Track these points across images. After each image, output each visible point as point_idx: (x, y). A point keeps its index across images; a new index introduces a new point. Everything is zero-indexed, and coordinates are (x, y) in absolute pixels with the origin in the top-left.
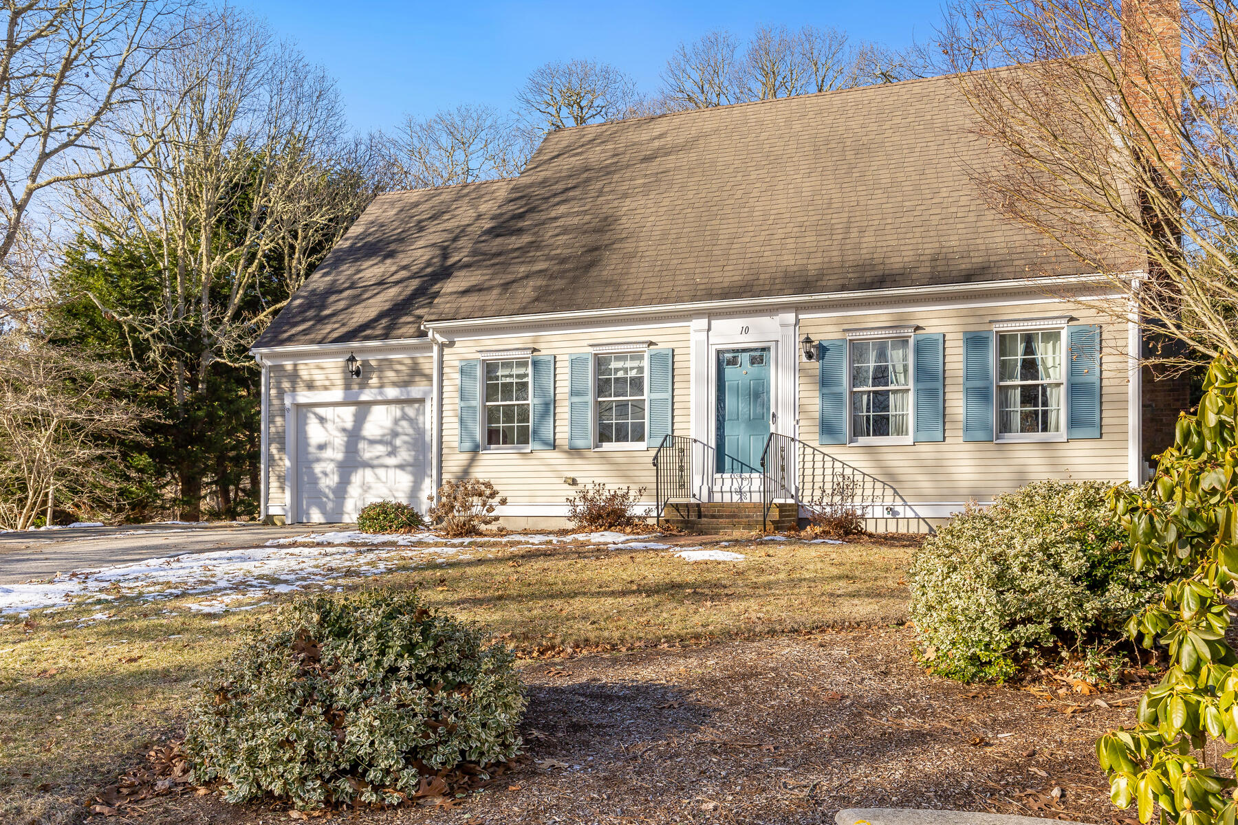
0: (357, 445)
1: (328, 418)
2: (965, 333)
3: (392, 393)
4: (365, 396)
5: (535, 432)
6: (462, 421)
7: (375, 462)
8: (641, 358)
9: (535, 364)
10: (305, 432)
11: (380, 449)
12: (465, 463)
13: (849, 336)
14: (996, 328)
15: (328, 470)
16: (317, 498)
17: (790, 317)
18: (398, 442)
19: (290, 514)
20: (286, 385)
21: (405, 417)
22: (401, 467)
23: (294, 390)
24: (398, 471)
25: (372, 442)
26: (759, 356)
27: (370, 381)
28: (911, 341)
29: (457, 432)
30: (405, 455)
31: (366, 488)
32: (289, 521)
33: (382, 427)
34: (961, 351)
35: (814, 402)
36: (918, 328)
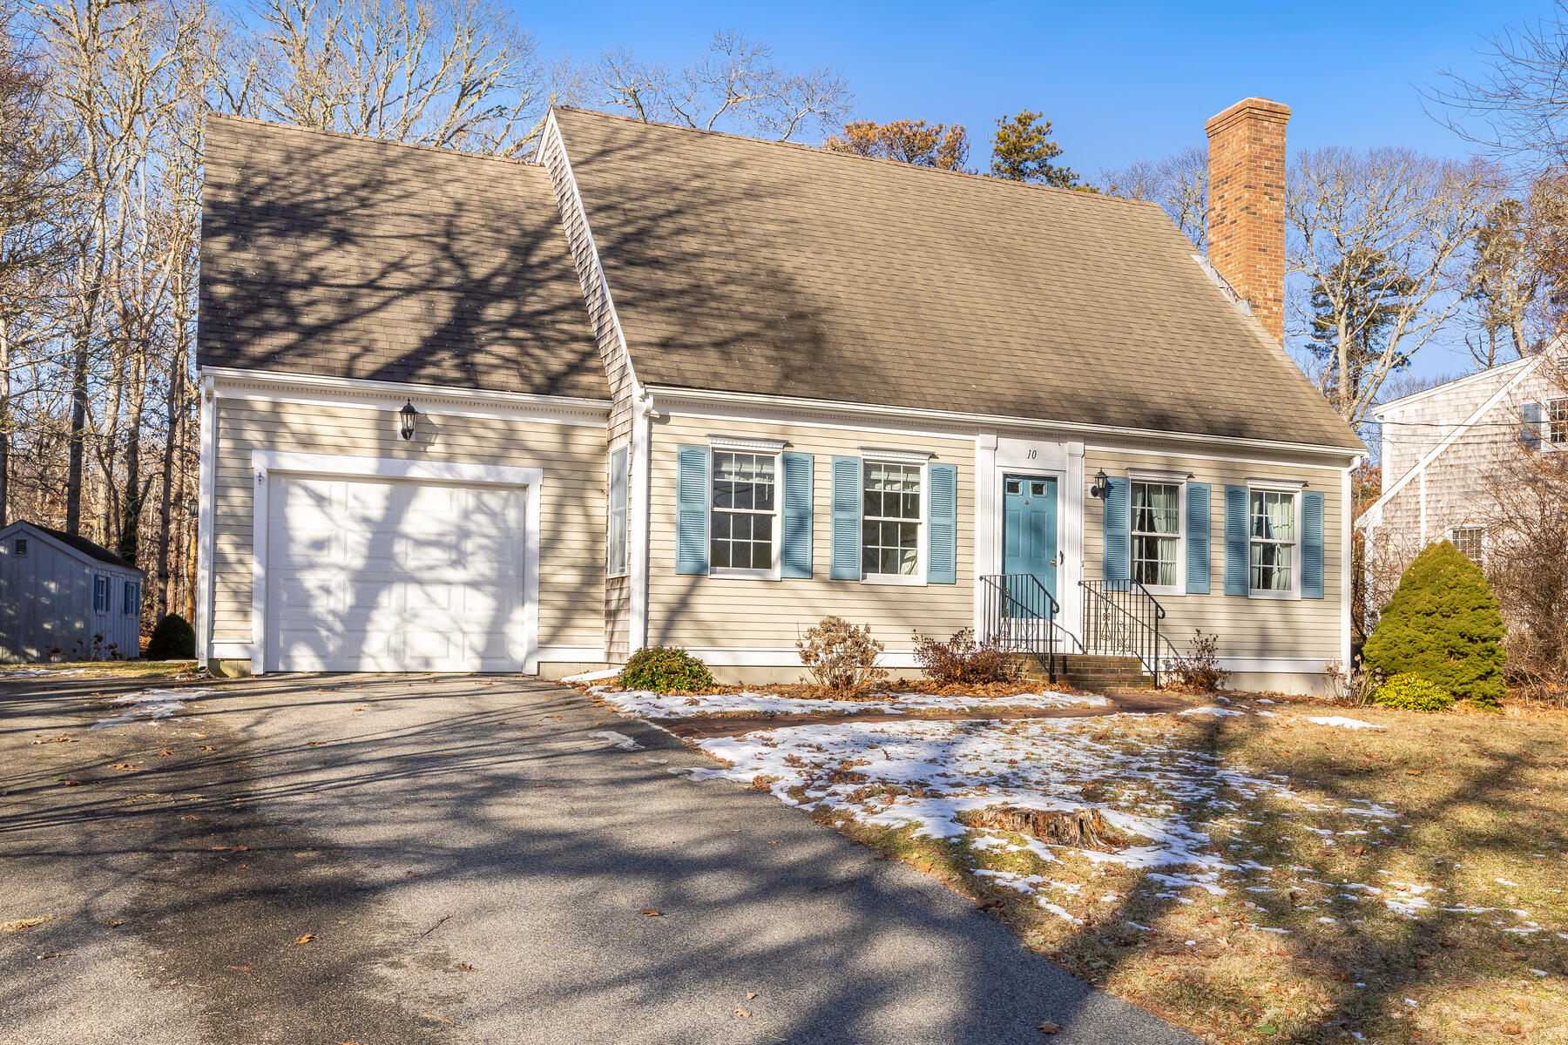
0: (391, 545)
1: (334, 497)
2: (1227, 487)
3: (470, 470)
4: (418, 471)
5: (786, 553)
6: (682, 531)
7: (427, 575)
8: (916, 471)
9: (787, 462)
10: (284, 519)
11: (436, 555)
12: (682, 590)
13: (1131, 476)
14: (1251, 484)
15: (333, 585)
16: (309, 630)
17: (1078, 446)
18: (469, 546)
19: (261, 657)
20: (253, 434)
21: (481, 508)
22: (473, 585)
23: (271, 446)
24: (470, 592)
25: (420, 543)
26: (1043, 485)
27: (429, 449)
28: (1183, 489)
29: (675, 545)
30: (480, 566)
31: (407, 616)
32: (258, 669)
33: (440, 521)
34: (1222, 503)
35: (1099, 544)
36: (1191, 476)
